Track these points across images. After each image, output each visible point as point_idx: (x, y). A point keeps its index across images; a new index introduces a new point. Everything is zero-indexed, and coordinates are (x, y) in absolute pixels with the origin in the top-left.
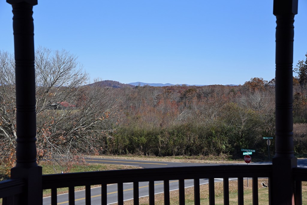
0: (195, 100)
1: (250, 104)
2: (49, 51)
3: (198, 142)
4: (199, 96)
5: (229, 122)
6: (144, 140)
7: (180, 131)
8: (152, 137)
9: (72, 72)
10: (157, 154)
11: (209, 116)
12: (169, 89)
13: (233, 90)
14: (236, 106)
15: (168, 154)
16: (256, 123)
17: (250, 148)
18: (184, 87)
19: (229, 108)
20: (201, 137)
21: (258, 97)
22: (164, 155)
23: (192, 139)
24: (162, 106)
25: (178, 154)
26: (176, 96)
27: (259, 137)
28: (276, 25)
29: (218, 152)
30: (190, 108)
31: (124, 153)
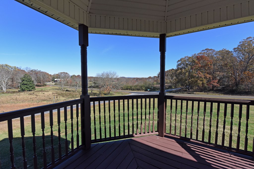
0: (139, 80)
1: (149, 81)
2: (112, 71)
3: (139, 88)
4: (140, 80)
5: (145, 84)
6: (129, 87)
7: (136, 86)
8: (131, 87)
9: (116, 75)
10: (132, 90)
11: (141, 83)
12: (134, 78)
13: (146, 78)
14: (146, 81)
15: (134, 90)
16: (150, 84)
17: (149, 89)
18: (137, 78)
19: (145, 82)
20: (140, 87)
21: (150, 80)
22: (133, 90)
23: (138, 87)
24: (133, 81)
25: (136, 90)
26: (135, 80)
27: (150, 87)
28: (160, 55)
29: (143, 90)
30: (138, 82)
31: (126, 90)
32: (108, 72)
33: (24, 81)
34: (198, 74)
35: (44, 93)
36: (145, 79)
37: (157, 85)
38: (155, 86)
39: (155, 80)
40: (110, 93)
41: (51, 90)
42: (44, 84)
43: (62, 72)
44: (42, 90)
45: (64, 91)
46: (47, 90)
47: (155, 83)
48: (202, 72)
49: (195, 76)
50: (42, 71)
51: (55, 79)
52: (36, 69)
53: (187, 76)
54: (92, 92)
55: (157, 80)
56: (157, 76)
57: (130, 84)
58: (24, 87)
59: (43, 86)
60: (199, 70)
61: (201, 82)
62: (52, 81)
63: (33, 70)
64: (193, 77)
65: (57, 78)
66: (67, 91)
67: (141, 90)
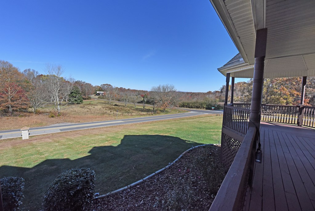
1: (209, 97)
3: (199, 106)
5: (206, 101)
6: (186, 104)
7: (195, 103)
8: (188, 104)
10: (189, 108)
12: (188, 93)
16: (212, 102)
20: (200, 104)
21: (211, 96)
22: (191, 108)
23: (197, 105)
24: (187, 97)
25: (194, 108)
26: (190, 95)
27: (214, 105)
29: (204, 108)
31: (182, 107)
32: (165, 86)
33: (73, 94)
34: (280, 90)
35: (94, 107)
36: (202, 94)
37: (220, 103)
38: (219, 103)
39: (217, 96)
40: (166, 110)
41: (98, 104)
42: (89, 97)
43: (105, 84)
44: (90, 103)
45: (112, 105)
46: (94, 104)
47: (218, 100)
48: (287, 88)
49: (277, 92)
50: (86, 82)
51: (98, 92)
52: (80, 80)
53: (265, 92)
54: (144, 107)
55: (220, 96)
56: (220, 91)
57: (185, 101)
58: (73, 100)
59: (88, 99)
60: (282, 84)
61: (285, 101)
62: (95, 94)
63: (77, 81)
64: (273, 93)
65: (100, 91)
66: (116, 105)
67: (201, 108)
